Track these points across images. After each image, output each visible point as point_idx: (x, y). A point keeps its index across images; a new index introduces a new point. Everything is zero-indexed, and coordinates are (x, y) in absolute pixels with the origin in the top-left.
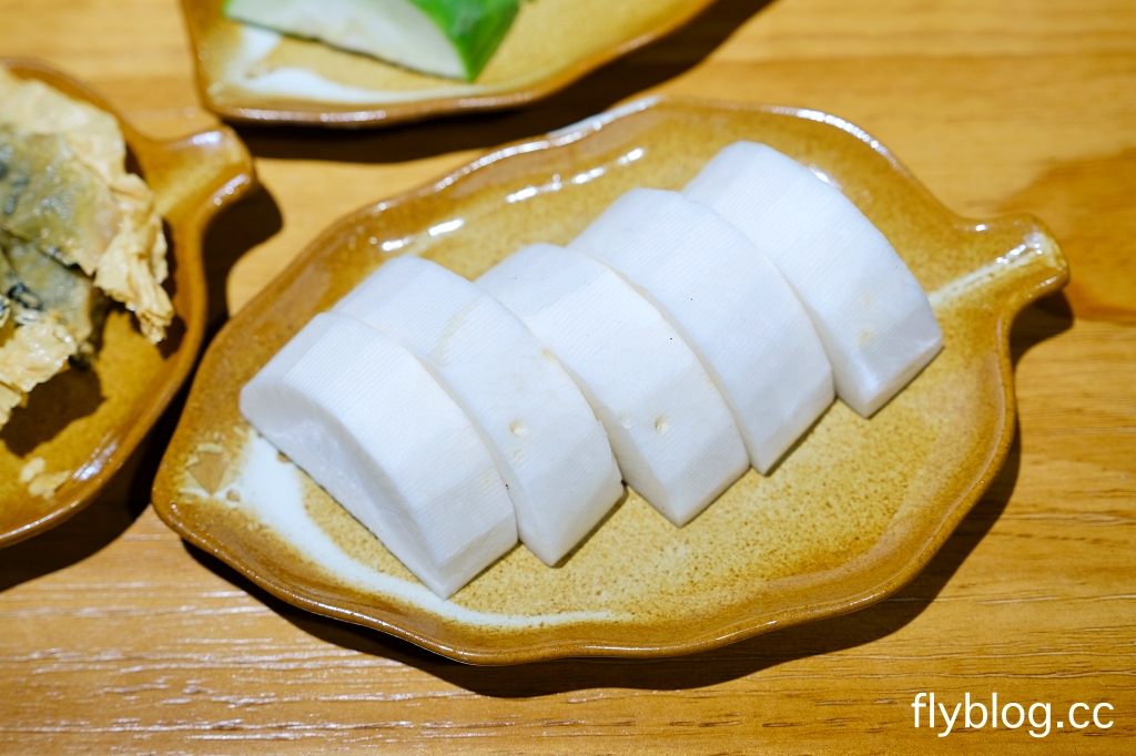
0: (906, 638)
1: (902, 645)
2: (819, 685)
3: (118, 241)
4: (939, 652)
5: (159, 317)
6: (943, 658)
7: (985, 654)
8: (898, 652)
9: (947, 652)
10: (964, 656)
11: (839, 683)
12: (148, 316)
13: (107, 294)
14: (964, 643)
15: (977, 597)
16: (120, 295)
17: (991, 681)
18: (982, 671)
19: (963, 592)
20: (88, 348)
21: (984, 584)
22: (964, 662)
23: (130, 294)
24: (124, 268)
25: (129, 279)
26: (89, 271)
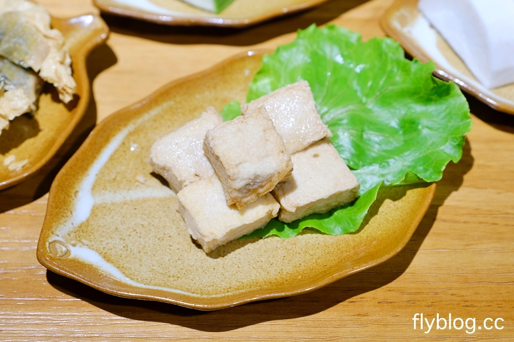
0: (442, 266)
1: (440, 270)
2: (403, 286)
3: (50, 56)
4: (457, 273)
5: (70, 88)
6: (459, 276)
7: (478, 274)
8: (439, 272)
9: (461, 272)
10: (468, 275)
11: (412, 285)
12: (65, 88)
13: (45, 80)
14: (468, 269)
15: (474, 250)
16: (52, 80)
17: (481, 285)
18: (477, 281)
19: (468, 247)
20: (33, 108)
21: (476, 244)
22: (469, 277)
23: (56, 79)
24: (54, 67)
25: (56, 72)
26: (36, 70)
